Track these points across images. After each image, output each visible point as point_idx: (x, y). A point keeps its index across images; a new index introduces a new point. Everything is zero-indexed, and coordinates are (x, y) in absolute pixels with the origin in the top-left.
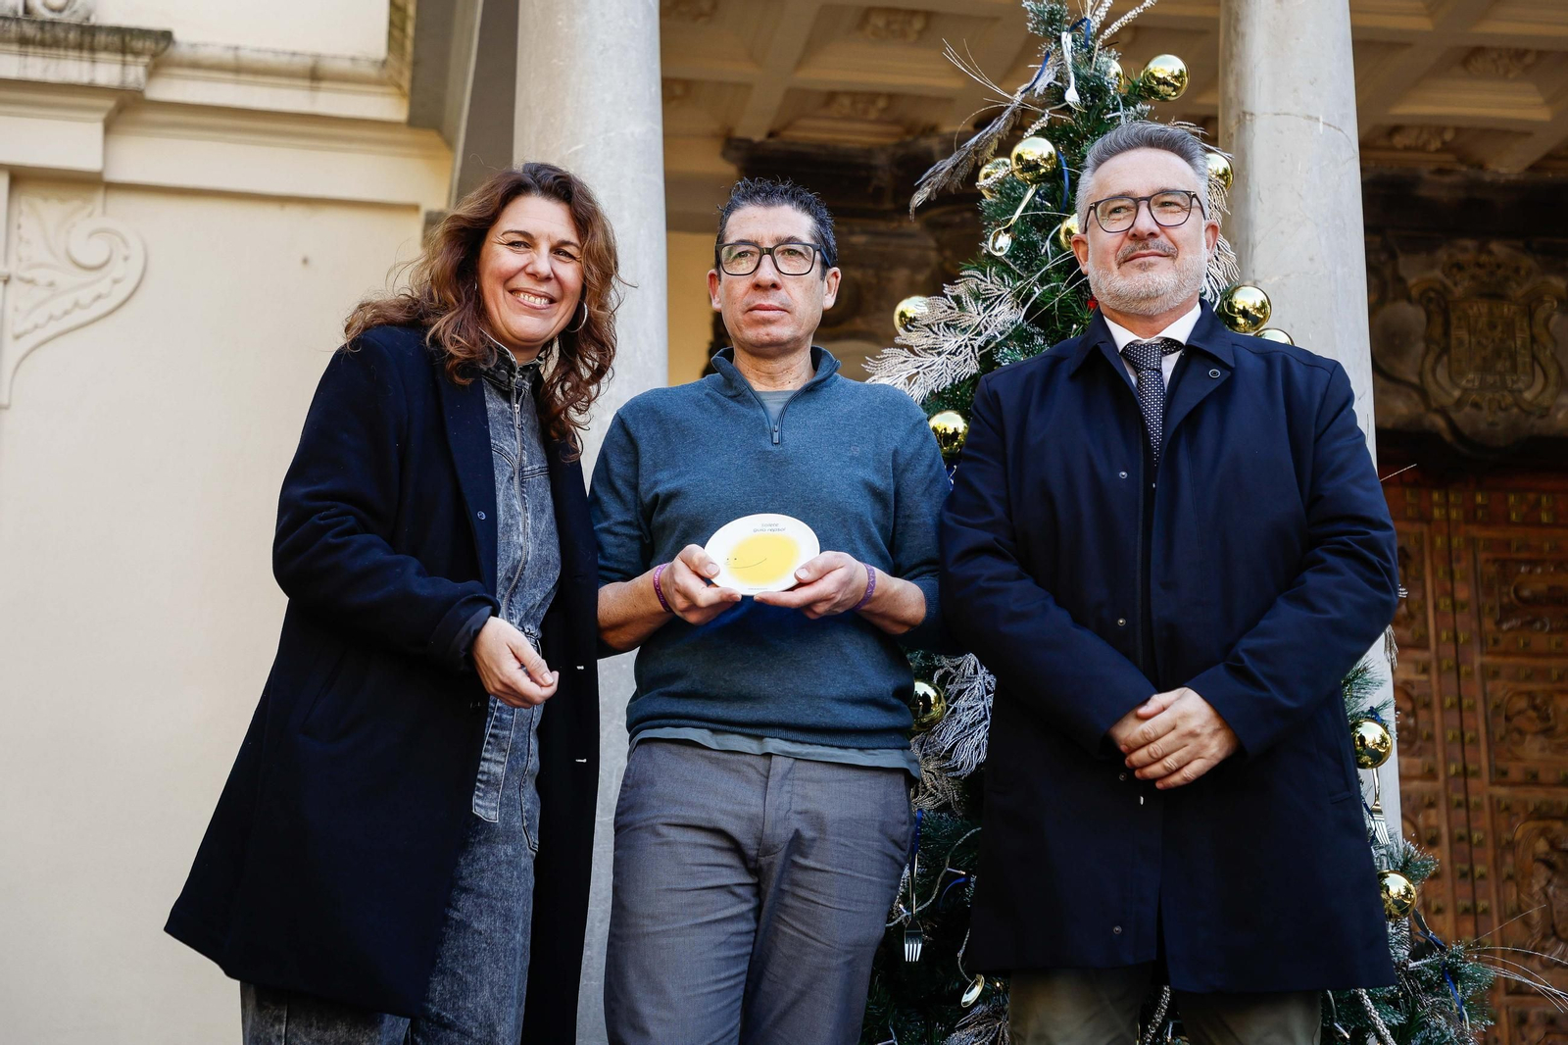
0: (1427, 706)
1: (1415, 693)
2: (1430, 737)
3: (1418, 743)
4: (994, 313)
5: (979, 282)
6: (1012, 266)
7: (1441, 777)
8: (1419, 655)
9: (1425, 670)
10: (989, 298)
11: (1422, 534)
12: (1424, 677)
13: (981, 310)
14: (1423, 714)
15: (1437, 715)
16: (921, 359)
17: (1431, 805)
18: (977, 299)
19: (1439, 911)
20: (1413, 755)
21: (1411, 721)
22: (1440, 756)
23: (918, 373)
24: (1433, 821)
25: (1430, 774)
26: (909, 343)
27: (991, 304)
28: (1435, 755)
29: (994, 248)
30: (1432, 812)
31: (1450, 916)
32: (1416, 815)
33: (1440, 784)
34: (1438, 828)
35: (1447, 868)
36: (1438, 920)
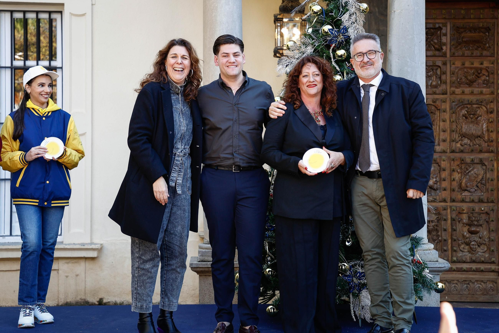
0: (492, 74)
1: (489, 70)
2: (493, 83)
3: (489, 84)
4: (307, 49)
5: (305, 40)
6: (312, 36)
7: (496, 94)
8: (492, 59)
9: (492, 63)
10: (306, 44)
11: (495, 23)
12: (492, 65)
13: (304, 47)
14: (491, 76)
15: (496, 76)
16: (290, 60)
17: (492, 102)
18: (303, 45)
19: (492, 132)
20: (487, 88)
21: (488, 78)
22: (495, 87)
23: (289, 64)
24: (492, 106)
25: (492, 93)
26: (288, 55)
27: (307, 46)
28: (494, 88)
29: (307, 32)
30: (492, 104)
31: (495, 133)
32: (487, 105)
33: (495, 96)
34: (493, 108)
35: (495, 119)
36: (491, 134)
